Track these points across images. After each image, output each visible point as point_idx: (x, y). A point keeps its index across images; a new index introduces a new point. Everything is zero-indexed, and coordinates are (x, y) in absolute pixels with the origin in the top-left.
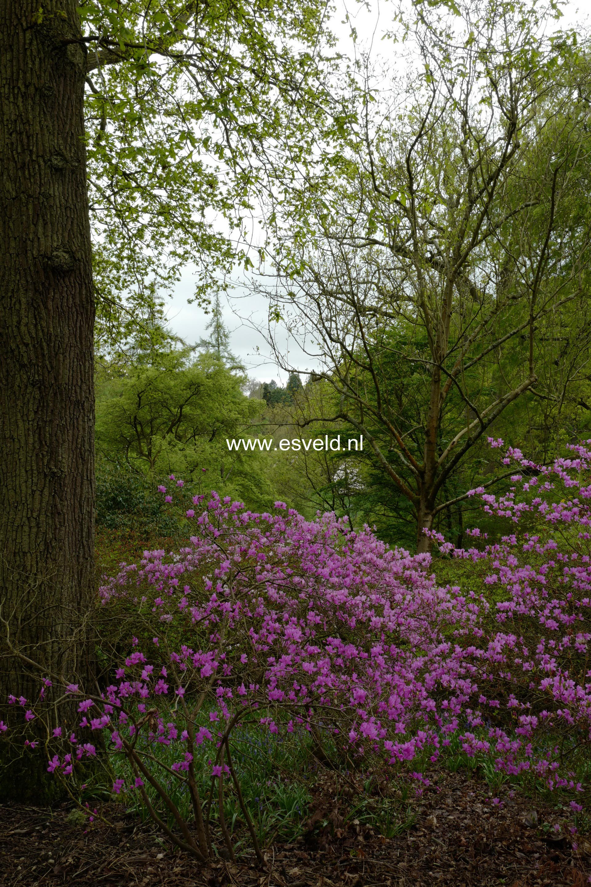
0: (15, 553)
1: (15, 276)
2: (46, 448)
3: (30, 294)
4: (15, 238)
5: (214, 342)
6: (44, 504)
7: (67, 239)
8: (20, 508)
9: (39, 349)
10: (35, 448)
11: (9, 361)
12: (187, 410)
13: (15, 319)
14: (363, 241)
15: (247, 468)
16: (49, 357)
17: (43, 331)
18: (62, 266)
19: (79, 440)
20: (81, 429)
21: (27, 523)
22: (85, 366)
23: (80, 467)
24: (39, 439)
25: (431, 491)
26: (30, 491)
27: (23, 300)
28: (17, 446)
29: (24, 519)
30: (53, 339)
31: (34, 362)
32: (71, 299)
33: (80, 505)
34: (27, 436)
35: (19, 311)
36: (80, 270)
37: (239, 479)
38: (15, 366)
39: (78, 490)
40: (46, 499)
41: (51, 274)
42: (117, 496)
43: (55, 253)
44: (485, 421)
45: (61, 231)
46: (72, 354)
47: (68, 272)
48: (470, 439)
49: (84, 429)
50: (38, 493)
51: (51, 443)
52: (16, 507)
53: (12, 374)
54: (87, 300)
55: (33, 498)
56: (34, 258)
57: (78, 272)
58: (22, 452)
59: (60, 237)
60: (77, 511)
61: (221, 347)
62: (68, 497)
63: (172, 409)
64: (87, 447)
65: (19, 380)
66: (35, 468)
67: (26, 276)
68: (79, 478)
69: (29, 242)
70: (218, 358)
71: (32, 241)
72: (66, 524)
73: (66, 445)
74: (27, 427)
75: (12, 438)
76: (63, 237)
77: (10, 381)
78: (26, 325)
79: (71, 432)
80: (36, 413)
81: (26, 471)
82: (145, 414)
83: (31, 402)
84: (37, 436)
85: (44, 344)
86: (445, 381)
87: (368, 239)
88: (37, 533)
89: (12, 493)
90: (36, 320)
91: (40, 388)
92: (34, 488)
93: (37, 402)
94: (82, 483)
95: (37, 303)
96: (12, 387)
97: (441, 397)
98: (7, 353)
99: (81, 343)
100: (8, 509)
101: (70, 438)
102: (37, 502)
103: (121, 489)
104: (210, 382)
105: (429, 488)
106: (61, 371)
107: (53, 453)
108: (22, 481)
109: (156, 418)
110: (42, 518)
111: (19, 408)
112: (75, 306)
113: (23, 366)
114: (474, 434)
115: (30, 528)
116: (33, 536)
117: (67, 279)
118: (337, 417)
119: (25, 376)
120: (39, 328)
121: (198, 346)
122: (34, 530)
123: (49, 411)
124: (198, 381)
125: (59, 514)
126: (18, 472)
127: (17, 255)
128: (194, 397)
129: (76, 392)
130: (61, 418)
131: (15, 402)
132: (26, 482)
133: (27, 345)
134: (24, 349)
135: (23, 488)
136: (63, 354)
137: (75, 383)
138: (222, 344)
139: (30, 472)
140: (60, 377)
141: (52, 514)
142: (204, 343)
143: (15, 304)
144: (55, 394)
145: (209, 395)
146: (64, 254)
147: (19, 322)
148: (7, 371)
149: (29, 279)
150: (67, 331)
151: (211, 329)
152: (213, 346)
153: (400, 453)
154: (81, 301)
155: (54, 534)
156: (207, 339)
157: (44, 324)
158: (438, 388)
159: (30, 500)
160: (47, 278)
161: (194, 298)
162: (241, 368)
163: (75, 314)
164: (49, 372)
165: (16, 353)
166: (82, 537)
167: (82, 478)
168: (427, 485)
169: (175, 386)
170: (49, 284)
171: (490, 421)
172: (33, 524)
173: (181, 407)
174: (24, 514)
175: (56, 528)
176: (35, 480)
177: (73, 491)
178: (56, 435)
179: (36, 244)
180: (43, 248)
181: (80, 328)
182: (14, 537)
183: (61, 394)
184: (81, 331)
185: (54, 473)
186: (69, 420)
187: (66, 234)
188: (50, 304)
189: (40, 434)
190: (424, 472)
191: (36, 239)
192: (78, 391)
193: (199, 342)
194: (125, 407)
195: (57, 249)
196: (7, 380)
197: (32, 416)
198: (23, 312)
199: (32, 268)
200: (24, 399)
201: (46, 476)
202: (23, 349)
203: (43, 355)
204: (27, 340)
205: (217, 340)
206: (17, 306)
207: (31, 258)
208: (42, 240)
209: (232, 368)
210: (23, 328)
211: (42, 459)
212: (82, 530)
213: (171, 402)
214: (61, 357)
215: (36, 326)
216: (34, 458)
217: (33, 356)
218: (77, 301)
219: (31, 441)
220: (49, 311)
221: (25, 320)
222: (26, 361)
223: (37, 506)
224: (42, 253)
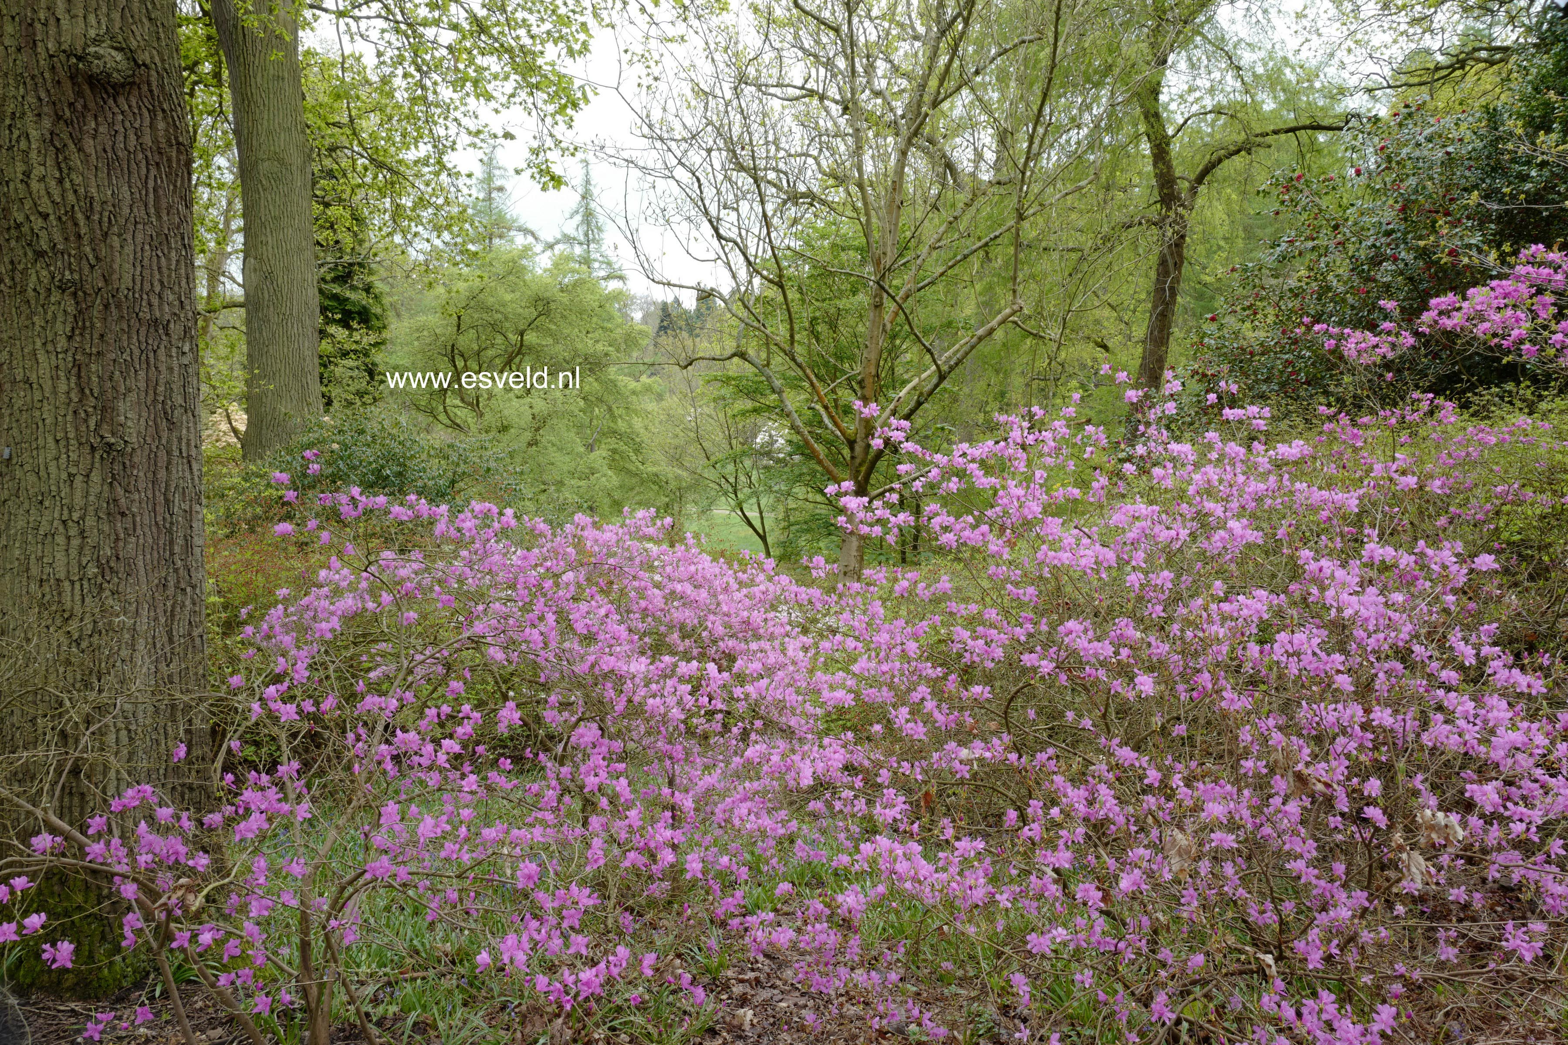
0: (41, 580)
1: (17, 88)
2: (92, 402)
3: (47, 123)
4: (13, 18)
5: (582, 238)
6: (91, 498)
7: (118, 24)
8: (47, 503)
9: (70, 224)
10: (71, 400)
11: (13, 243)
12: (531, 338)
13: (20, 167)
14: (798, 92)
15: (621, 425)
16: (92, 240)
17: (75, 191)
18: (109, 75)
19: (161, 389)
20: (163, 368)
21: (61, 529)
22: (169, 260)
23: (165, 435)
24: (78, 384)
25: (863, 469)
26: (64, 476)
27: (34, 134)
28: (38, 396)
29: (56, 523)
30: (97, 207)
31: (60, 247)
32: (132, 137)
33: (167, 500)
34: (55, 378)
35: (26, 153)
36: (149, 84)
37: (613, 443)
38: (25, 254)
39: (162, 474)
40: (95, 489)
41: (86, 87)
42: (383, 467)
43: (92, 49)
44: (945, 368)
45: (104, 10)
46: (140, 237)
47: (123, 85)
48: (921, 394)
49: (171, 369)
50: (79, 479)
51: (102, 392)
52: (41, 502)
53: (20, 267)
54: (169, 141)
55: (71, 486)
56: (51, 56)
57: (145, 88)
58: (46, 407)
59: (104, 21)
60: (160, 509)
61: (592, 246)
62: (141, 485)
63: (510, 336)
64: (180, 400)
65: (34, 278)
66: (71, 435)
67: (36, 90)
68: (162, 455)
69: (38, 26)
70: (586, 261)
71: (45, 25)
72: (139, 531)
73: (133, 396)
74: (54, 363)
75: (27, 381)
76: (110, 20)
77: (17, 279)
78: (42, 179)
79: (142, 374)
80: (70, 338)
81: (57, 441)
82: (467, 341)
83: (60, 318)
84: (73, 379)
85: (80, 216)
86: (890, 306)
87: (802, 88)
88: (81, 548)
89: (32, 478)
90: (60, 170)
91: (75, 294)
92: (73, 470)
93: (70, 319)
94: (169, 463)
95: (62, 139)
96: (23, 291)
97: (884, 330)
98: (9, 229)
99: (159, 217)
100: (26, 506)
101: (142, 385)
102: (78, 494)
103: (391, 457)
104: (565, 298)
105: (860, 465)
106: (116, 266)
107: (106, 410)
108: (50, 456)
109: (486, 349)
110: (90, 521)
111: (37, 328)
112: (143, 150)
113: (40, 254)
114: (928, 387)
115: (68, 538)
116: (73, 553)
117: (121, 100)
118: (734, 355)
119: (44, 273)
120: (68, 185)
121: (558, 242)
122: (76, 542)
123: (96, 336)
124: (548, 294)
125: (123, 514)
126: (41, 442)
127: (19, 50)
128: (543, 318)
129: (150, 305)
130: (122, 351)
131: (28, 318)
132: (57, 459)
133: (45, 216)
134: (40, 222)
135: (53, 469)
136: (119, 235)
137: (147, 287)
138: (594, 240)
139: (62, 443)
140: (115, 276)
141: (109, 514)
142: (568, 239)
143: (18, 141)
144: (106, 306)
145: (563, 317)
146: (114, 53)
147: (27, 174)
148: (12, 262)
149: (43, 95)
150: (127, 195)
151: (578, 218)
152: (581, 244)
153: (822, 411)
154: (155, 141)
155: (114, 548)
156: (572, 232)
157: (78, 180)
158: (880, 316)
159: (65, 490)
160: (80, 94)
161: (525, 166)
162: (621, 278)
163: (143, 164)
164: (92, 267)
165: (25, 229)
166: (172, 554)
167: (169, 453)
168: (858, 461)
169: (511, 301)
170: (85, 106)
171: (952, 368)
172: (73, 532)
173: (522, 334)
174: (56, 515)
175: (117, 539)
176: (74, 456)
177: (150, 475)
178: (111, 378)
179: (52, 30)
180: (66, 39)
181: (155, 190)
182: (40, 554)
183: (118, 306)
184: (157, 198)
185: (110, 445)
186: (137, 352)
187: (116, 16)
188: (89, 144)
189: (79, 377)
190: (855, 441)
191: (52, 21)
192: (155, 301)
193: (559, 236)
194: (438, 331)
195: (97, 41)
196: (13, 279)
197: (62, 343)
198: (33, 155)
199: (47, 75)
200: (46, 313)
201: (93, 449)
202: (38, 223)
203: (79, 237)
204: (45, 206)
205: (586, 235)
206: (23, 144)
207: (44, 55)
208: (65, 23)
209: (606, 278)
210: (35, 185)
211: (86, 421)
212: (172, 542)
213: (507, 325)
214: (116, 241)
215: (60, 181)
216: (69, 418)
217: (58, 237)
218: (147, 140)
219: (63, 387)
220: (88, 156)
221: (38, 171)
222: (44, 245)
223: (78, 501)
224: (65, 47)
